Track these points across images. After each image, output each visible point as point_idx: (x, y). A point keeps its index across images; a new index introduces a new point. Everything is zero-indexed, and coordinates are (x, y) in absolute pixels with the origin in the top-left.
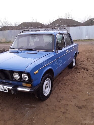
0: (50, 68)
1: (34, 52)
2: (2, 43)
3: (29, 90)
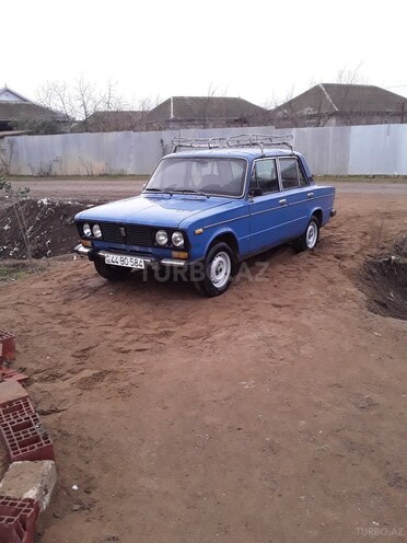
1: (200, 197)
2: (91, 177)
3: (182, 263)
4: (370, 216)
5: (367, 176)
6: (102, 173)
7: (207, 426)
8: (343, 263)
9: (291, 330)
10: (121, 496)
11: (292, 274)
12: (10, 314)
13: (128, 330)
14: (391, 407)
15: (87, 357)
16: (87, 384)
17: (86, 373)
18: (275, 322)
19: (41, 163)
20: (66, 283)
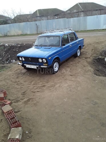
0: (57, 56)
1: (49, 47)
2: (18, 35)
3: (46, 67)
4: (93, 44)
5: (92, 30)
6: (21, 34)
7: (57, 112)
8: (87, 60)
9: (75, 82)
10: (38, 134)
11: (74, 65)
12: (4, 83)
13: (34, 85)
14: (101, 104)
15: (25, 95)
16: (26, 103)
17: (26, 100)
18: (71, 80)
19: (4, 32)
20: (16, 72)
